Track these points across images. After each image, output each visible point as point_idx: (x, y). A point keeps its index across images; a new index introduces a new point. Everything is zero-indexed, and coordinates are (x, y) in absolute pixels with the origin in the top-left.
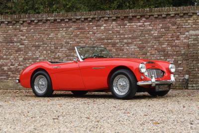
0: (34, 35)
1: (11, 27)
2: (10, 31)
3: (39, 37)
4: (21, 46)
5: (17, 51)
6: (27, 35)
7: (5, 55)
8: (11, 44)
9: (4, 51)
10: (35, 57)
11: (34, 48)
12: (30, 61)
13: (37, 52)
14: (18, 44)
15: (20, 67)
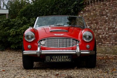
0: (112, 8)
1: (102, 3)
2: (101, 7)
3: (114, 9)
4: (107, 18)
5: (105, 23)
6: (109, 9)
7: (100, 26)
8: (102, 17)
9: (100, 22)
10: (113, 26)
11: (112, 19)
12: (111, 30)
13: (114, 23)
14: (105, 17)
15: (107, 35)
